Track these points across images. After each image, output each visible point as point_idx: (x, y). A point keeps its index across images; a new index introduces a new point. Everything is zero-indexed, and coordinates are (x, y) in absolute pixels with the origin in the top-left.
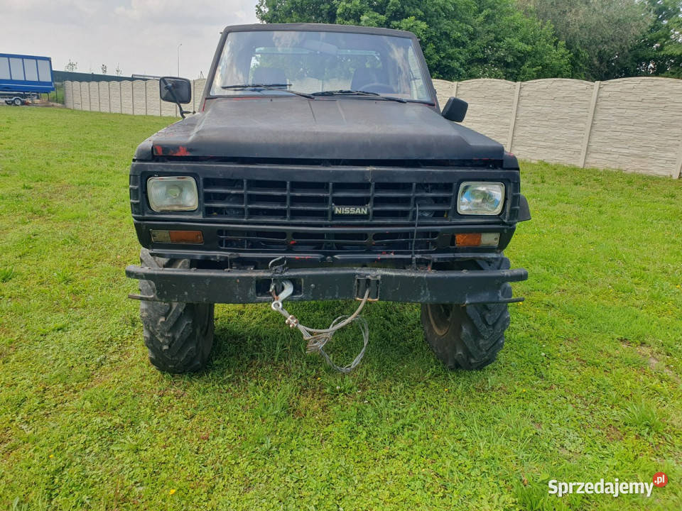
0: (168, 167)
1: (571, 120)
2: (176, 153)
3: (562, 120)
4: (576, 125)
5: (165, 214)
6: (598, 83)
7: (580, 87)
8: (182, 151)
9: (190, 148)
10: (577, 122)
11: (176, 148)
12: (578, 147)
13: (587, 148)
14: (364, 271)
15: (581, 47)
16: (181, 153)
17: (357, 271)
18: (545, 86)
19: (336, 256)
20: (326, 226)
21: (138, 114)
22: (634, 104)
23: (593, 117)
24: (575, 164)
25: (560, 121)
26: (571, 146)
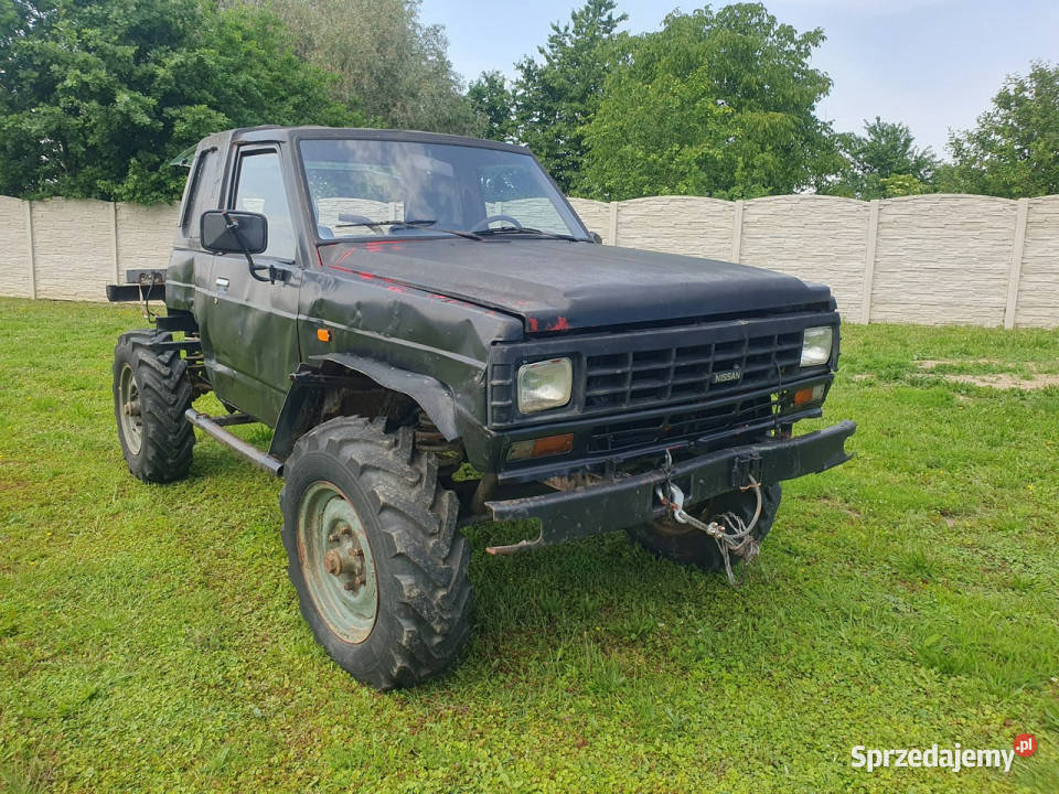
0: (547, 347)
2: (553, 326)
5: (537, 416)
8: (561, 323)
9: (570, 316)
11: (553, 318)
14: (742, 451)
16: (561, 326)
17: (735, 452)
19: (701, 440)
20: (705, 400)
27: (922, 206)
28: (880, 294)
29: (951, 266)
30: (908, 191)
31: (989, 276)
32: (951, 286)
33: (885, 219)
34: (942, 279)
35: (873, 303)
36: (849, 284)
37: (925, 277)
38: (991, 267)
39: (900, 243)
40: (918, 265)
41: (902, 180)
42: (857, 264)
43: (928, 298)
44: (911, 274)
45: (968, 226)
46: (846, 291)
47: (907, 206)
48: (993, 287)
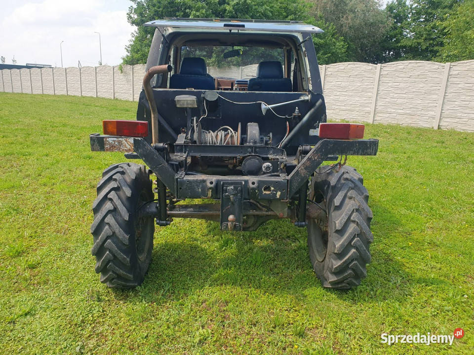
1: (362, 91)
3: (356, 91)
4: (366, 94)
6: (379, 65)
7: (368, 68)
10: (367, 92)
12: (368, 109)
13: (375, 110)
15: (350, 41)
18: (343, 68)
21: (36, 93)
22: (405, 79)
23: (378, 88)
24: (367, 121)
25: (354, 91)
26: (364, 109)
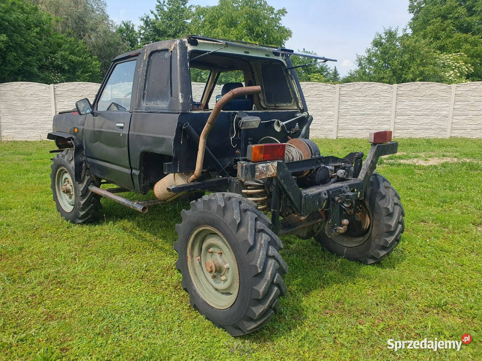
27: (357, 87)
28: (341, 125)
29: (369, 113)
30: (319, 81)
31: (383, 117)
32: (369, 122)
33: (342, 93)
34: (365, 118)
35: (338, 129)
36: (328, 121)
37: (358, 118)
38: (383, 113)
39: (348, 103)
40: (356, 112)
41: (317, 76)
42: (331, 113)
43: (360, 127)
44: (353, 117)
45: (374, 96)
46: (327, 124)
47: (351, 87)
48: (385, 121)
